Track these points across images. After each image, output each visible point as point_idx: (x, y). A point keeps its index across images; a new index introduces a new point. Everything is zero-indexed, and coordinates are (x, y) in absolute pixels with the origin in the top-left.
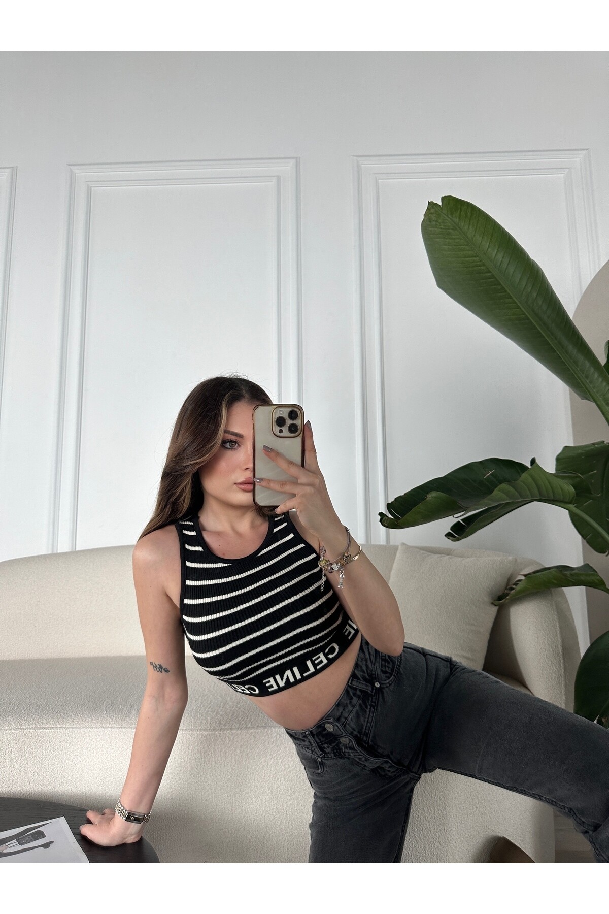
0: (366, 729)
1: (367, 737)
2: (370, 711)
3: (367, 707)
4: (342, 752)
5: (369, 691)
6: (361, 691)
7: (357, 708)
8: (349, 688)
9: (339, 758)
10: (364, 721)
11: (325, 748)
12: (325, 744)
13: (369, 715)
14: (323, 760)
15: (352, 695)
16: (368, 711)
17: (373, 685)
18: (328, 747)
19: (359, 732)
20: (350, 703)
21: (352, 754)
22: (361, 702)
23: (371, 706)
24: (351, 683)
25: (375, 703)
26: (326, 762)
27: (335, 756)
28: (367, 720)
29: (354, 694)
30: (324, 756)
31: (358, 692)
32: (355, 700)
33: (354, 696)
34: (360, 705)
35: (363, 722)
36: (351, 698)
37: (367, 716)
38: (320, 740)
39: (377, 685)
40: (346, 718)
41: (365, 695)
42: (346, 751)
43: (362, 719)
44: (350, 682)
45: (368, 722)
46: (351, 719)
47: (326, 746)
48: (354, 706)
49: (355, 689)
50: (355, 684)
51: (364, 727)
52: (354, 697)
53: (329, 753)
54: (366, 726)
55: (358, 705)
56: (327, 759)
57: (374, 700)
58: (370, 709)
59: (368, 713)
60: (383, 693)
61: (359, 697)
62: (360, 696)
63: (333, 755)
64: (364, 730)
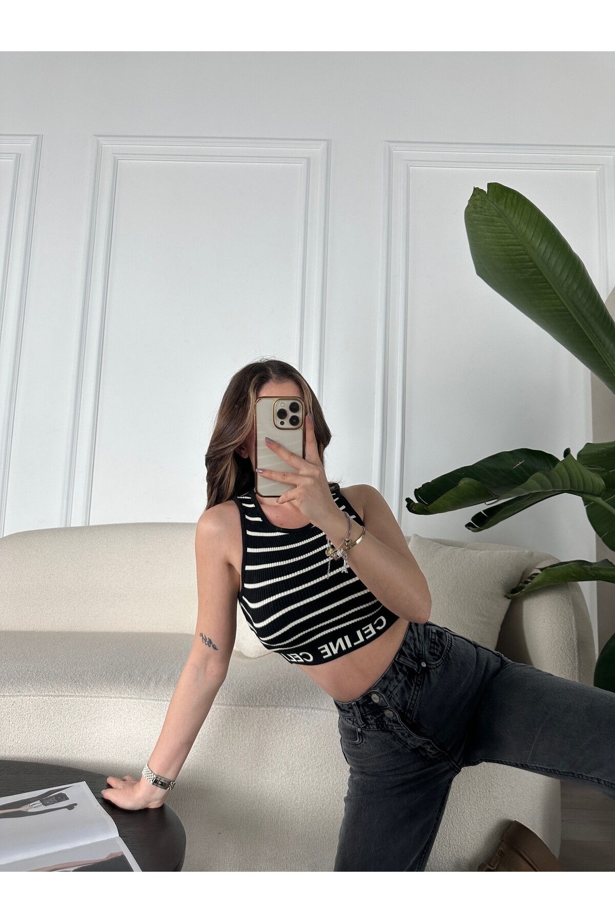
0: (410, 706)
1: (410, 714)
2: (415, 689)
3: (412, 686)
4: (386, 725)
5: (415, 669)
6: (407, 667)
7: (402, 684)
8: (395, 663)
9: (382, 730)
10: (409, 698)
11: (368, 719)
12: (369, 715)
13: (414, 693)
14: (363, 731)
15: (398, 670)
16: (413, 688)
17: (420, 665)
18: (372, 719)
19: (403, 708)
20: (396, 677)
21: (395, 728)
22: (406, 679)
23: (417, 684)
24: (398, 659)
25: (420, 681)
26: (367, 733)
27: (377, 728)
28: (411, 697)
29: (401, 670)
30: (365, 727)
31: (404, 669)
32: (401, 676)
33: (400, 671)
34: (405, 681)
35: (407, 699)
36: (397, 674)
37: (412, 694)
38: (364, 710)
39: (424, 665)
40: (391, 692)
41: (410, 674)
42: (389, 723)
43: (407, 695)
44: (397, 657)
45: (412, 699)
46: (396, 694)
47: (369, 717)
48: (399, 682)
49: (401, 665)
50: (402, 660)
51: (409, 704)
52: (400, 673)
53: (371, 724)
54: (410, 704)
55: (403, 681)
56: (368, 731)
57: (419, 679)
58: (415, 687)
59: (413, 691)
60: (429, 674)
61: (404, 673)
62: (406, 673)
63: (375, 727)
64: (408, 707)
